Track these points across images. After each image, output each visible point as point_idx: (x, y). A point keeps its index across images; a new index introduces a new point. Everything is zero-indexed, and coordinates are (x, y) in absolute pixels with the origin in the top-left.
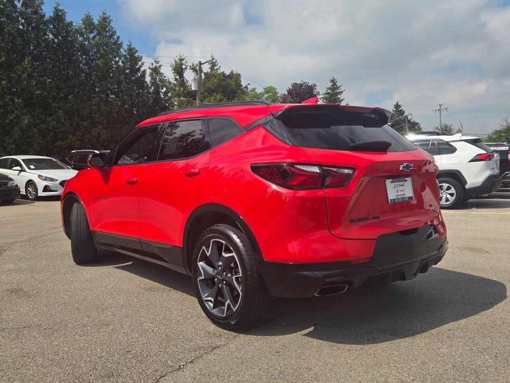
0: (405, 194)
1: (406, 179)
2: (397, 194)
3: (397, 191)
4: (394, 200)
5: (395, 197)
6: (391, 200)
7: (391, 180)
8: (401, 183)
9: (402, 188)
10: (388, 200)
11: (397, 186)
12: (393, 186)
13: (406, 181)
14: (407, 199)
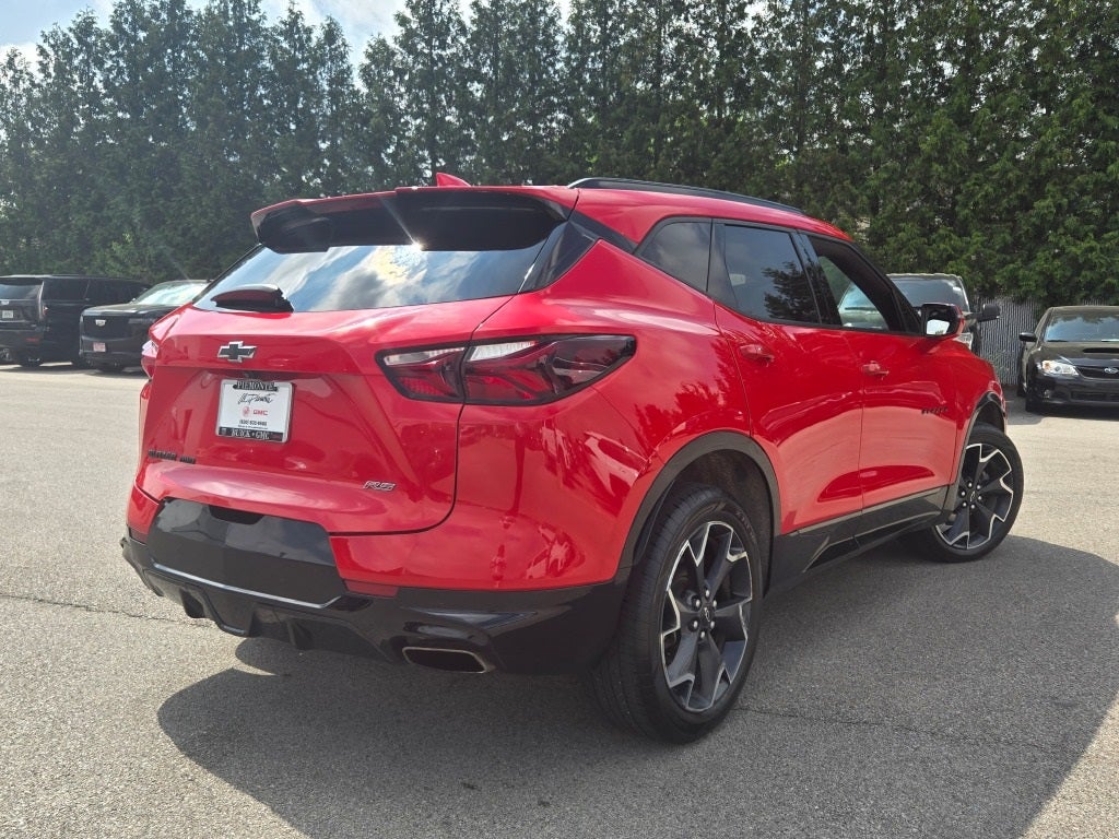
0: (264, 424)
1: (276, 384)
2: (243, 418)
3: (246, 412)
4: (229, 430)
5: (234, 424)
6: (221, 428)
7: (235, 382)
8: (263, 394)
9: (261, 405)
10: (215, 425)
11: (247, 398)
12: (238, 399)
13: (276, 389)
14: (264, 436)
